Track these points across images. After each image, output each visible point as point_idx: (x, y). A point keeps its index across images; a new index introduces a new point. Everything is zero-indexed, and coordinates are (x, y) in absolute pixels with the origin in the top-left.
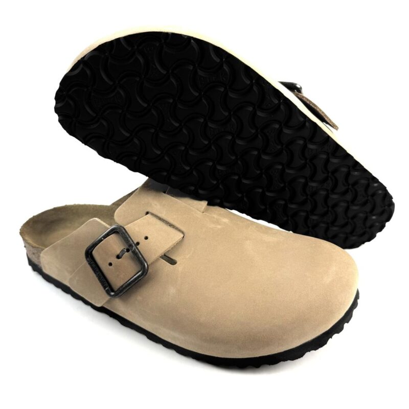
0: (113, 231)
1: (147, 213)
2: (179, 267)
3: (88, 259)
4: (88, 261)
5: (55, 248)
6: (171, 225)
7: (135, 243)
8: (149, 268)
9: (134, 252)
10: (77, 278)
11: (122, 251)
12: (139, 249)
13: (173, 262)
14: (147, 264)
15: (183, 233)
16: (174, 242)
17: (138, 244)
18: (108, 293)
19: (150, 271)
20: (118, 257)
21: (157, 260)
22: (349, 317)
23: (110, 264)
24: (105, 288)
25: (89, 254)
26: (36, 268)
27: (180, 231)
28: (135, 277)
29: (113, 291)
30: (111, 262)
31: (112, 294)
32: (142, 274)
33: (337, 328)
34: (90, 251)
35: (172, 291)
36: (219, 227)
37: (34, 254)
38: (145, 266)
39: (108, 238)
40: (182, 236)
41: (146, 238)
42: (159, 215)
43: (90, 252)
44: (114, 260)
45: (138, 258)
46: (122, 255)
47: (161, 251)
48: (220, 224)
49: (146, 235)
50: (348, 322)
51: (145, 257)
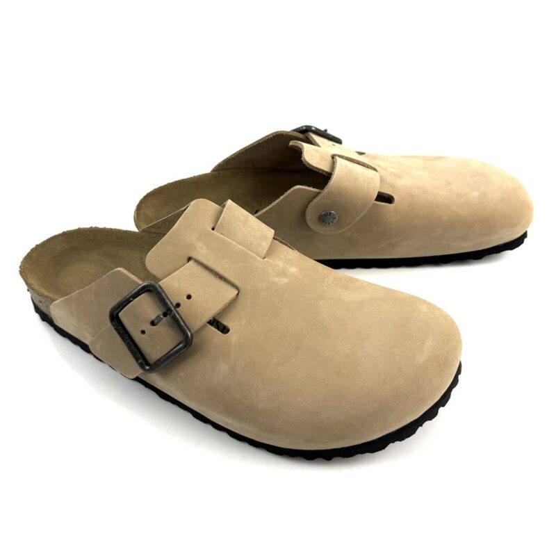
0: (145, 289)
1: (190, 259)
2: (232, 336)
3: (114, 323)
4: (114, 326)
5: (68, 302)
6: (222, 278)
7: (174, 304)
8: (194, 337)
9: (174, 318)
10: (100, 343)
11: (158, 317)
12: (180, 312)
13: (225, 330)
14: (191, 334)
15: (237, 288)
16: (226, 302)
17: (178, 305)
18: (142, 366)
19: (194, 341)
20: (153, 323)
21: (204, 326)
22: (445, 399)
23: (143, 332)
24: (137, 360)
25: (115, 318)
26: (45, 317)
27: (233, 285)
28: (176, 349)
29: (148, 364)
30: (145, 329)
31: (147, 368)
32: (185, 346)
33: (431, 414)
34: (115, 313)
35: (223, 368)
36: (285, 280)
37: (41, 302)
38: (188, 336)
39: (138, 298)
40: (236, 292)
41: (189, 297)
42: (206, 262)
43: (115, 315)
44: (147, 327)
45: (179, 325)
46: (158, 322)
47: (209, 316)
48: (286, 276)
49: (188, 293)
50: (443, 406)
51: (187, 324)
